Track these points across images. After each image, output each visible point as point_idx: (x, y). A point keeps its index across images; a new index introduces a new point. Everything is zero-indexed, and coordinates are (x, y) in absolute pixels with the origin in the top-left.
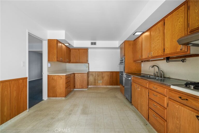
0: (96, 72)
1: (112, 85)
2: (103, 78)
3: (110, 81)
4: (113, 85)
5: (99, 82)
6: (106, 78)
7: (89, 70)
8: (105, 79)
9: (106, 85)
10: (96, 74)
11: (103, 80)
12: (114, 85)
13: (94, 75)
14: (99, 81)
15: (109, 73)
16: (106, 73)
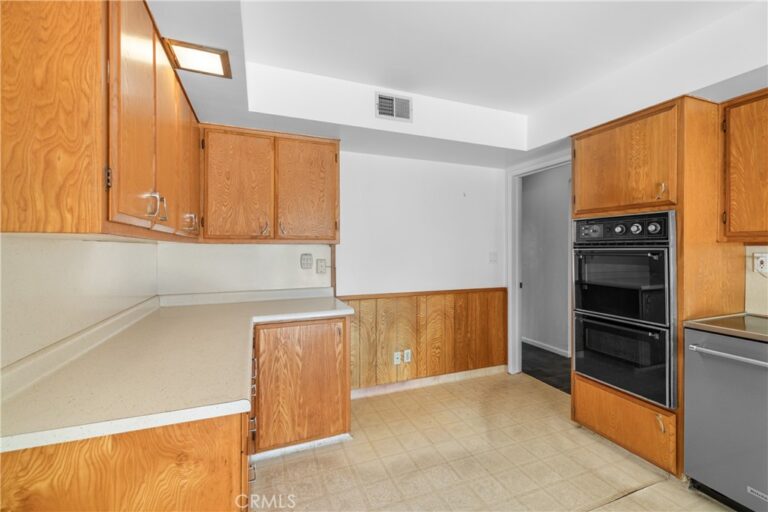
0: (376, 297)
1: (467, 368)
2: (417, 329)
3: (454, 348)
4: (471, 366)
5: (397, 361)
6: (436, 329)
7: (334, 285)
8: (427, 335)
9: (435, 374)
10: (381, 312)
11: (418, 343)
12: (475, 367)
13: (369, 318)
14: (397, 355)
15: (450, 298)
16: (433, 299)
